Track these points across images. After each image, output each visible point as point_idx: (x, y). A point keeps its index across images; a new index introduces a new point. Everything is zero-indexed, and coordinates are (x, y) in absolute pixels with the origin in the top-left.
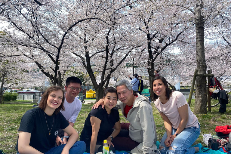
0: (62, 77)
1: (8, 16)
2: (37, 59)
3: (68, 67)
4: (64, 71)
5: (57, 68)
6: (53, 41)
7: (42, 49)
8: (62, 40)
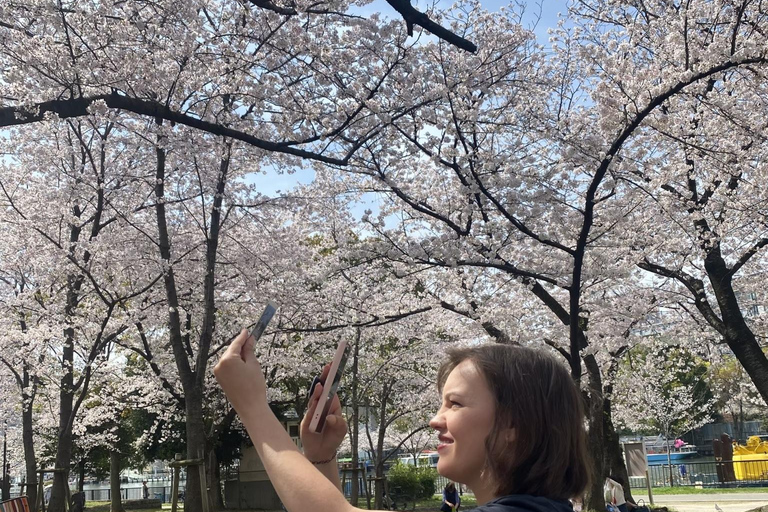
0: (605, 383)
1: (378, 166)
2: (491, 312)
3: (627, 334)
4: (612, 354)
5: (579, 340)
6: (546, 224)
7: (507, 267)
8: (583, 208)
